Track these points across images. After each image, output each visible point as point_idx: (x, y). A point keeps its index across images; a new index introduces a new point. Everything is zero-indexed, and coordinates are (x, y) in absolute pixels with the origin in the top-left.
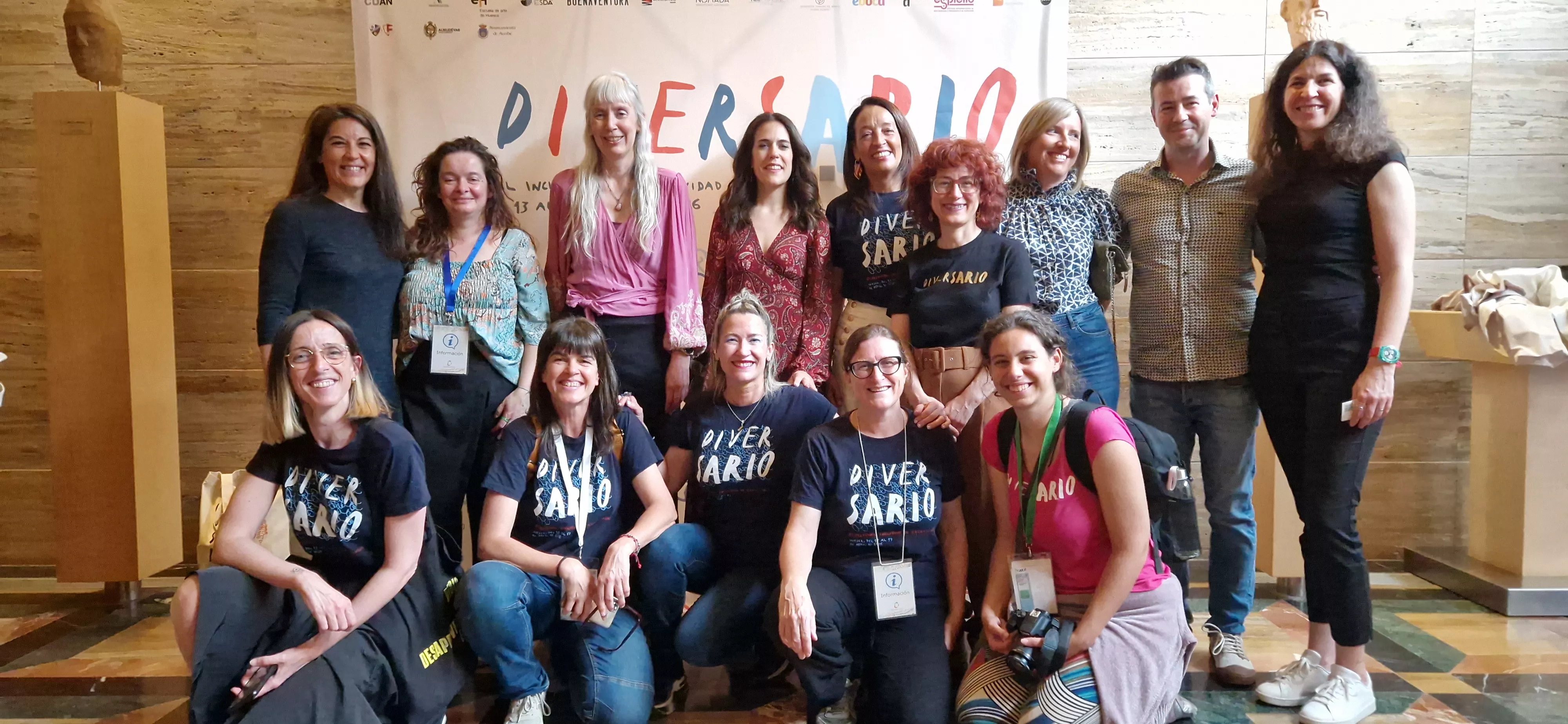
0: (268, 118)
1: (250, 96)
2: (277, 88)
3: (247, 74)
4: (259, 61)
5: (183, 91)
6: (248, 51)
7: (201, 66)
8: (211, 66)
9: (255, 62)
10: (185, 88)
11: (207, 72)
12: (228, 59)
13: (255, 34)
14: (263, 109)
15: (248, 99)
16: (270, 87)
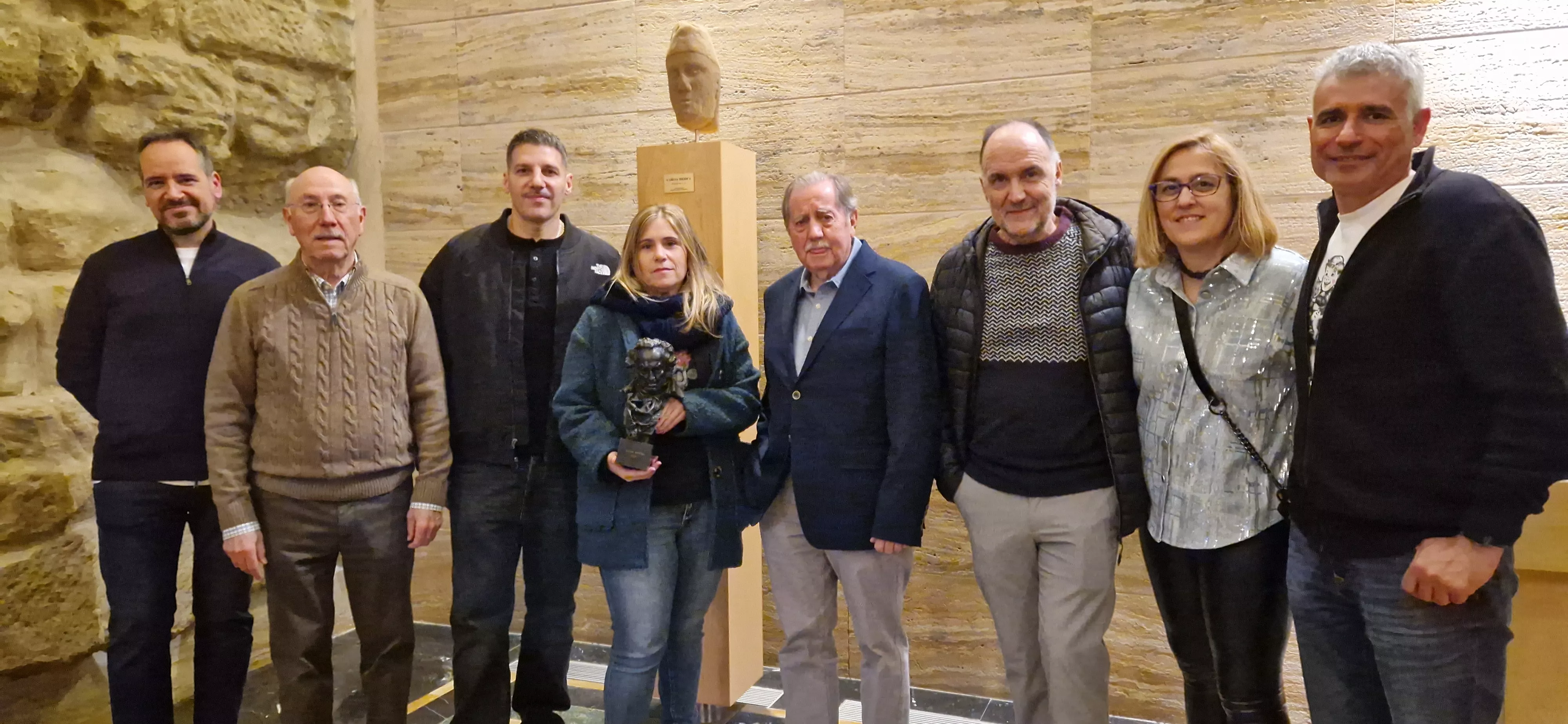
0: (853, 158)
1: (835, 133)
2: (864, 121)
3: (832, 106)
4: (847, 91)
5: (764, 132)
6: (834, 80)
7: (784, 102)
8: (793, 100)
9: (842, 91)
10: (766, 129)
11: (790, 109)
12: (813, 91)
13: (843, 60)
14: (848, 147)
15: (834, 137)
16: (857, 121)
